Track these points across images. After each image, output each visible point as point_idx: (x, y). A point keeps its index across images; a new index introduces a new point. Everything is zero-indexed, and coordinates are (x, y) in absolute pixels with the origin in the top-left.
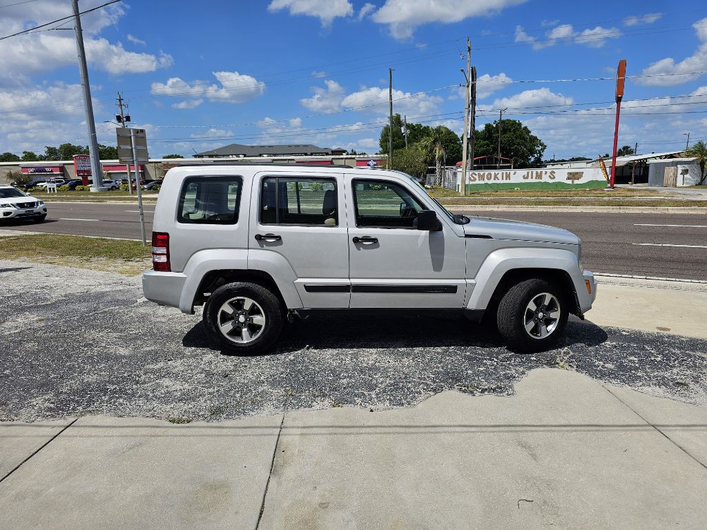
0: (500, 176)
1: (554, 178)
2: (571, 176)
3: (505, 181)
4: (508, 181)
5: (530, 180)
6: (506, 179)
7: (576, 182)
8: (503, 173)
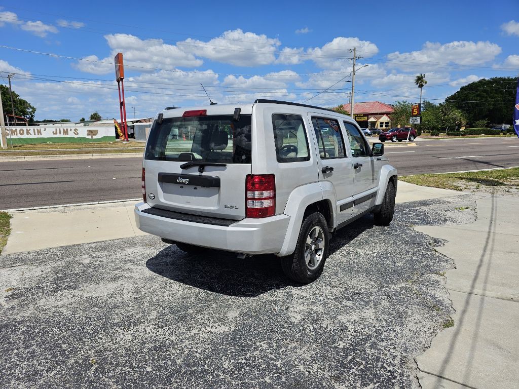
0: (31, 132)
1: (78, 134)
2: (90, 133)
3: (37, 136)
4: (40, 136)
5: (58, 136)
6: (38, 134)
7: (94, 137)
8: (34, 130)
